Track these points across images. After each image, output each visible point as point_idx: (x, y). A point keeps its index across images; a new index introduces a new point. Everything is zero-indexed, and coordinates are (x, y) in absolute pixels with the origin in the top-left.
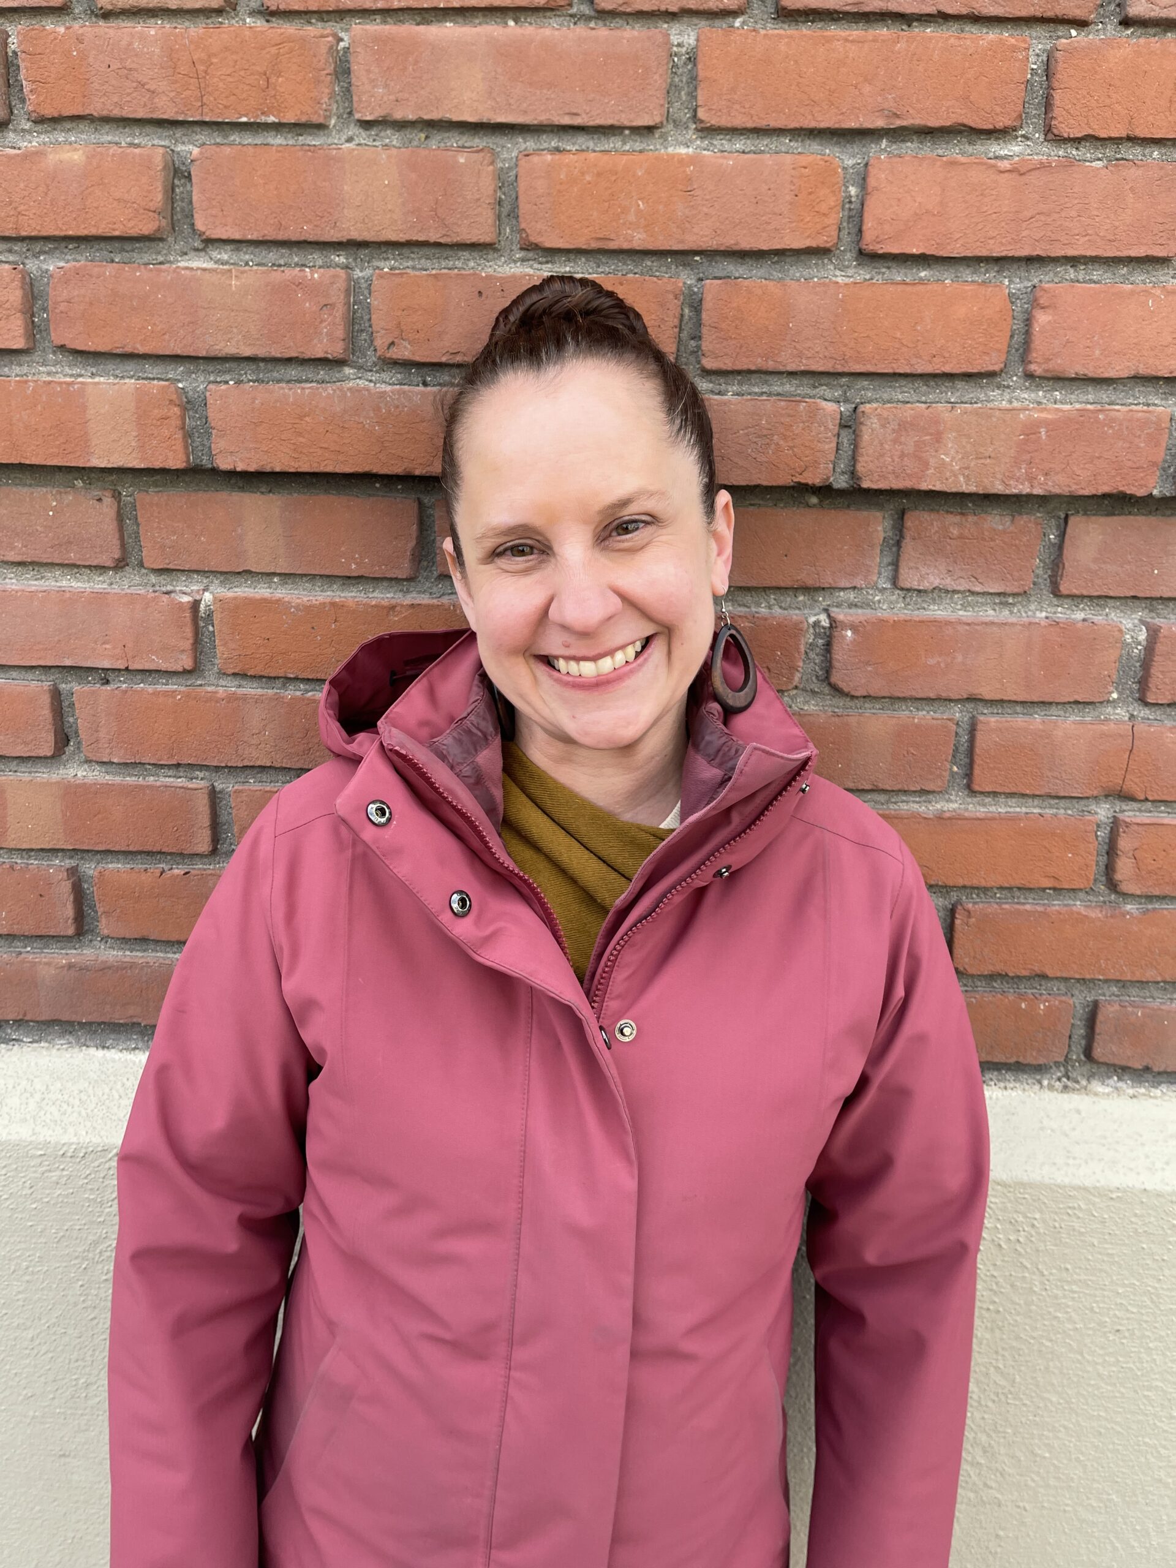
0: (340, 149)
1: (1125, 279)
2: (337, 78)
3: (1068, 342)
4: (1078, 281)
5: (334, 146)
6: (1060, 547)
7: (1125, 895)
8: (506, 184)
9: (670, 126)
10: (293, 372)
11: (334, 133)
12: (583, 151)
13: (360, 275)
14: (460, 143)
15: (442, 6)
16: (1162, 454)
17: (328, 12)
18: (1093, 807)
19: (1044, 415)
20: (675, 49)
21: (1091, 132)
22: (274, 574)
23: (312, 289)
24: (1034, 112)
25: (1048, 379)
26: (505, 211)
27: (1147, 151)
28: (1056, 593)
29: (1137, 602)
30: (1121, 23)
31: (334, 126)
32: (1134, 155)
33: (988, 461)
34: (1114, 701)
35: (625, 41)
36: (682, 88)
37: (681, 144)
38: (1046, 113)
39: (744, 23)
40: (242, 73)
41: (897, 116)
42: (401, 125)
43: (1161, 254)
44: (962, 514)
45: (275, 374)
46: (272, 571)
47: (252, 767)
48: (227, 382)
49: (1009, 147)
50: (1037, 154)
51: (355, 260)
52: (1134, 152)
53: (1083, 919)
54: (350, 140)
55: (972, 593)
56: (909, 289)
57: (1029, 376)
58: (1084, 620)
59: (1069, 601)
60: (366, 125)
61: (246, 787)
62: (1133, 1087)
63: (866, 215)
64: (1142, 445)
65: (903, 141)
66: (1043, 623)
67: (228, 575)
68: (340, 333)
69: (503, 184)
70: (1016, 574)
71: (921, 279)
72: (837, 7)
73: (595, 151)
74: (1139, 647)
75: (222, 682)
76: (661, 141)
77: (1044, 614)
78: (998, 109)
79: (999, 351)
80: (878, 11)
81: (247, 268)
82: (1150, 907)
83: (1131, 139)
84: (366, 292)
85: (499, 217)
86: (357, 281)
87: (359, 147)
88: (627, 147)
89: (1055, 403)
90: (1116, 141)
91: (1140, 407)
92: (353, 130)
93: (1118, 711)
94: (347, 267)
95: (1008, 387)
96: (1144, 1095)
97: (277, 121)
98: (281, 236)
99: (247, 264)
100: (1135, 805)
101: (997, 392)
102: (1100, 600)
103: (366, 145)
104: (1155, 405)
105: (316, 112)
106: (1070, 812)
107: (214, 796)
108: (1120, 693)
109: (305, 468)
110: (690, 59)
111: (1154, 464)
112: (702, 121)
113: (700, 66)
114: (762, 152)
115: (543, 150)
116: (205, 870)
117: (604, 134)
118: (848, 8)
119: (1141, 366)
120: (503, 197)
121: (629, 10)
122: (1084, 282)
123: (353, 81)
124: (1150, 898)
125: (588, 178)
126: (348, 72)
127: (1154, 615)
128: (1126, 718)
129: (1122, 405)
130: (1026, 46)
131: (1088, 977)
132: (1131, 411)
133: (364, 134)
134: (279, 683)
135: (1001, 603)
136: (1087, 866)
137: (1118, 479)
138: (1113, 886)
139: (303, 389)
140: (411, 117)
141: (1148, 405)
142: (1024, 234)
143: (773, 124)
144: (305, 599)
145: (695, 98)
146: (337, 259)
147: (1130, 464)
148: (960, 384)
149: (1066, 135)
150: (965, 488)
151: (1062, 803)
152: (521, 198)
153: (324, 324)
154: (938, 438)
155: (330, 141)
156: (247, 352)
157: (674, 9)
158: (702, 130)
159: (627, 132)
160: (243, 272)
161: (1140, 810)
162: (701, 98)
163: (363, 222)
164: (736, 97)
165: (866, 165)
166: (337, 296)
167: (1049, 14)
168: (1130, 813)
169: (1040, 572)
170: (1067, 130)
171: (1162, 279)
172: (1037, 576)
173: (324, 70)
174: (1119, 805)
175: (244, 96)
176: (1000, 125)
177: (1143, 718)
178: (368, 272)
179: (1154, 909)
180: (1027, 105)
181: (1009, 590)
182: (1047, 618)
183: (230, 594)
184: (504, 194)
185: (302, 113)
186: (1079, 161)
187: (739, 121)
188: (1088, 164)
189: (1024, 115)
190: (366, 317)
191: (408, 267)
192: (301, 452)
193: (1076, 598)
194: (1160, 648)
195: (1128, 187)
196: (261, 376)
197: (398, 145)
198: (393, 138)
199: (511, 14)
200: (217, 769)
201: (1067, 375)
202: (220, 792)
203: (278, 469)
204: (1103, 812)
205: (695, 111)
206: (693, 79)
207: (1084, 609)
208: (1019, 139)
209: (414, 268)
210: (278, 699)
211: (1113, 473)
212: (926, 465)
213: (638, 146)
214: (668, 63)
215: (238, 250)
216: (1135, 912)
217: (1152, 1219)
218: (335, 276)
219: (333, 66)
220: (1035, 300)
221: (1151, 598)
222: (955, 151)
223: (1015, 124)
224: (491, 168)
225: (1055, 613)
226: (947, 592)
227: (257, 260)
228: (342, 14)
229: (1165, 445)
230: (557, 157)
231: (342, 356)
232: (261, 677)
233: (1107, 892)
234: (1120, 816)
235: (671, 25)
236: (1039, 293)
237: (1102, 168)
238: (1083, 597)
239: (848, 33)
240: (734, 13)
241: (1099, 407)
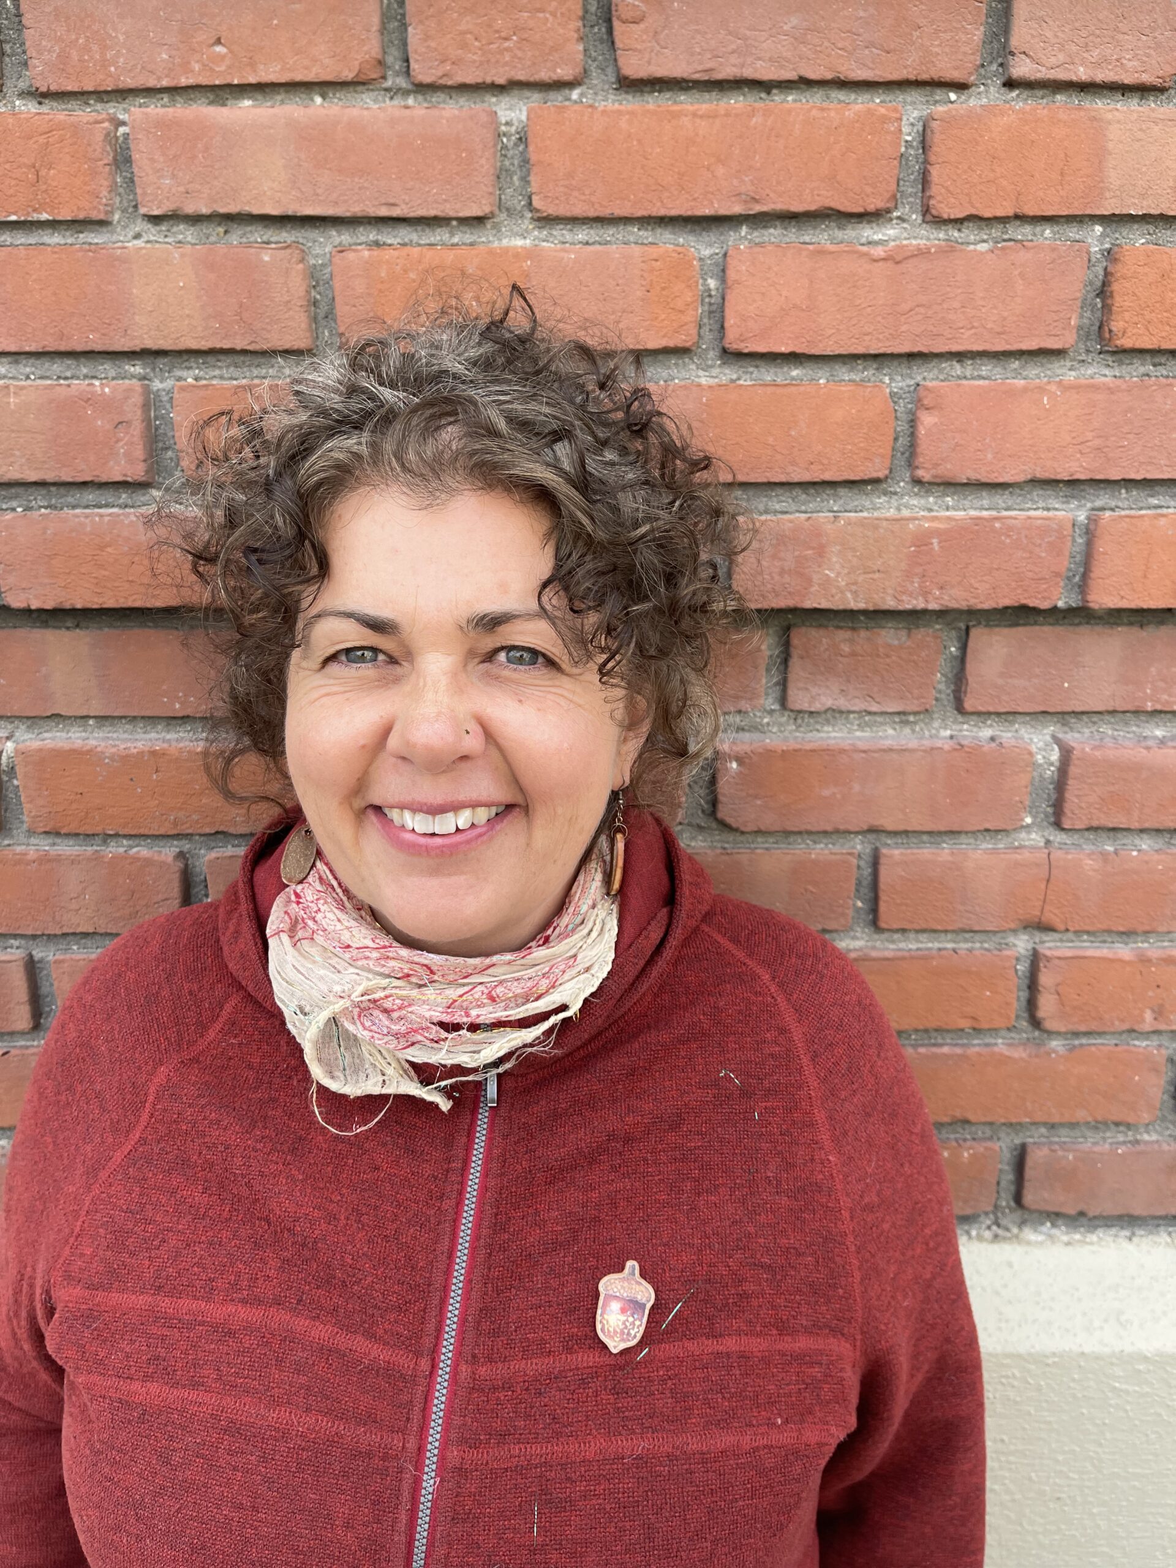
0: (125, 248)
1: (1017, 374)
2: (118, 167)
3: (957, 445)
4: (965, 378)
5: (120, 244)
6: (962, 659)
7: (1049, 1033)
8: (321, 283)
9: (503, 216)
10: (90, 496)
11: (119, 229)
12: (404, 245)
13: (161, 386)
14: (265, 238)
15: (236, 82)
16: (1066, 563)
17: (106, 92)
18: (1011, 939)
19: (936, 525)
20: (503, 128)
21: (974, 212)
22: (88, 717)
23: (105, 405)
24: (910, 190)
25: (939, 484)
26: (321, 313)
27: (1038, 229)
28: (960, 709)
29: (1049, 717)
30: (1004, 85)
31: (119, 222)
32: (1023, 235)
33: (877, 576)
34: (1028, 826)
35: (444, 121)
36: (515, 173)
37: (516, 234)
38: (923, 191)
39: (582, 95)
40: (7, 166)
41: (755, 200)
42: (196, 219)
43: (1056, 346)
44: (853, 629)
45: (70, 499)
46: (85, 714)
47: (74, 934)
48: (14, 509)
49: (884, 230)
50: (915, 238)
51: (153, 369)
52: (1024, 232)
53: (1004, 1060)
54: (137, 236)
55: (870, 713)
56: (779, 390)
57: (917, 482)
58: (993, 739)
59: (974, 718)
60: (155, 220)
61: (68, 956)
62: (1067, 1233)
63: (728, 313)
64: (1043, 555)
65: (765, 227)
66: (946, 747)
67: (34, 720)
68: (139, 452)
69: (317, 282)
70: (916, 692)
71: (793, 379)
72: (685, 75)
73: (420, 245)
74: (1052, 768)
75: (33, 840)
76: (494, 232)
77: (948, 733)
78: (868, 190)
79: (883, 456)
80: (731, 78)
81: (29, 382)
82: (1077, 1042)
83: (1020, 218)
84: (168, 406)
85: (315, 319)
86: (157, 394)
87: (149, 245)
88: (456, 240)
89: (948, 509)
90: (1003, 220)
91: (1039, 513)
92: (140, 226)
93: (1033, 836)
94: (144, 378)
95: (895, 493)
96: (1079, 1241)
97: (51, 218)
98: (63, 347)
99: (28, 378)
100: (1056, 936)
101: (883, 499)
102: (1008, 716)
103: (157, 242)
104: (1056, 509)
105: (95, 208)
106: (986, 945)
107: (32, 968)
108: (1034, 817)
109: (110, 604)
110: (520, 139)
111: (1057, 574)
112: (538, 211)
113: (531, 148)
114: (607, 243)
115: (360, 244)
116: (27, 1047)
117: (428, 225)
118: (696, 76)
119: (1038, 469)
120: (318, 297)
121: (450, 83)
122: (973, 378)
123: (135, 170)
124: (1076, 1034)
125: (412, 275)
126: (128, 160)
127: (1066, 729)
128: (1042, 844)
129: (1020, 510)
130: (898, 115)
131: (1014, 1120)
132: (1029, 518)
133: (153, 229)
134: (98, 840)
135: (901, 722)
136: (1007, 1004)
137: (1019, 591)
138: (1035, 1022)
139: (101, 516)
140: (205, 211)
141: (1048, 509)
142: (904, 328)
143: (619, 212)
144: (123, 746)
145: (528, 182)
146: (132, 369)
147: (1030, 574)
148: (842, 491)
149: (945, 216)
150: (853, 605)
151: (977, 937)
152: (338, 300)
153: (121, 444)
154: (821, 551)
155: (115, 238)
156: (33, 477)
157: (501, 81)
158: (539, 219)
159: (454, 223)
160: (22, 388)
161: (1061, 941)
162: (534, 187)
163: (158, 329)
164: (574, 182)
165: (725, 255)
166: (133, 411)
167: (925, 77)
168: (1051, 946)
169: (942, 687)
170: (947, 210)
171: (1059, 372)
172: (940, 692)
173: (101, 160)
174: (1038, 936)
175: (11, 191)
176: (871, 208)
177: (1059, 843)
178: (169, 383)
179: (1081, 1045)
180: (901, 183)
181: (909, 709)
182: (952, 737)
183: (36, 744)
184: (320, 293)
185: (79, 209)
186: (962, 244)
187: (578, 211)
188: (972, 247)
189: (899, 195)
190: (170, 434)
191: (215, 377)
192: (105, 587)
193: (983, 715)
194: (1073, 770)
195: (1016, 273)
196: (53, 501)
197: (193, 241)
198: (187, 233)
199: (317, 88)
200: (34, 937)
201: (958, 480)
202: (40, 961)
203: (79, 606)
204: (1022, 944)
205: (530, 198)
206: (526, 161)
207: (991, 726)
208: (895, 221)
209: (222, 378)
210: (97, 858)
211: (1014, 584)
212: (810, 581)
213: (468, 238)
214: (495, 145)
215: (17, 362)
216: (1061, 1050)
217: (1092, 1383)
218: (130, 390)
219: (112, 155)
220: (920, 400)
221: (1063, 713)
222: (822, 237)
223: (888, 205)
224: (301, 266)
225: (961, 731)
226: (841, 712)
227: (39, 373)
228: (123, 94)
229: (1067, 554)
230: (376, 252)
231: (144, 479)
232: (77, 835)
233: (1030, 1028)
234: (1039, 948)
235: (501, 98)
236: (922, 392)
237: (987, 252)
238: (989, 713)
239: (696, 106)
240: (570, 85)
241: (994, 513)
